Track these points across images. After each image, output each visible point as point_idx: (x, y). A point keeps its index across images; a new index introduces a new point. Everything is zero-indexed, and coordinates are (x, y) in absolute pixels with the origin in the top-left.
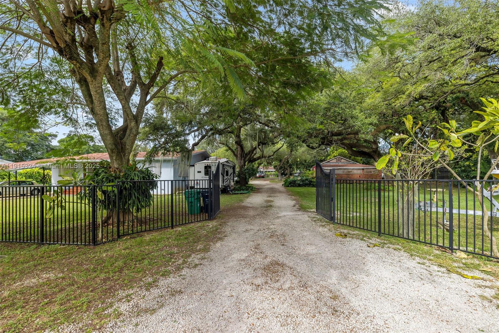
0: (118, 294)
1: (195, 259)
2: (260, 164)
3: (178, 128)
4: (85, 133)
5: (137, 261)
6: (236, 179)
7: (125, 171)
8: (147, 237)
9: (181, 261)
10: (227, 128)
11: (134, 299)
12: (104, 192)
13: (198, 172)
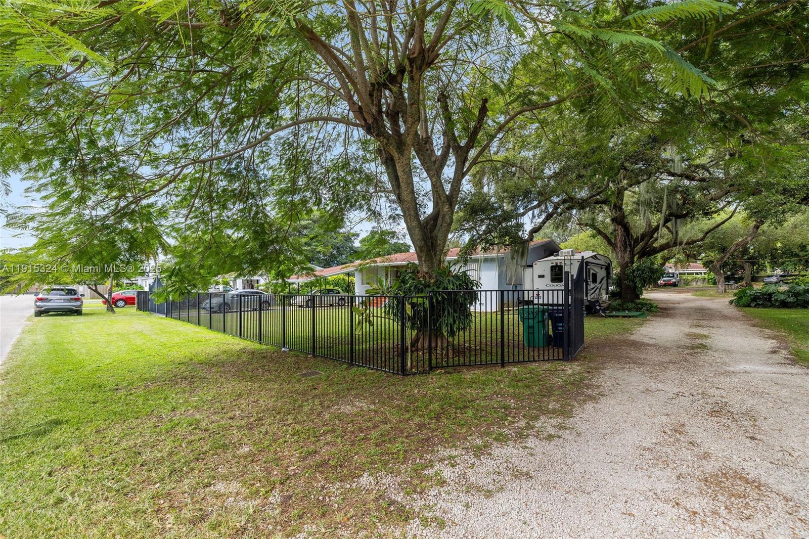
0: (438, 451)
1: (546, 424)
2: (666, 259)
3: (507, 207)
4: (388, 227)
5: (457, 409)
6: (611, 288)
7: (436, 277)
8: (468, 375)
9: (523, 423)
10: (595, 196)
11: (459, 464)
12: (413, 305)
13: (540, 276)
